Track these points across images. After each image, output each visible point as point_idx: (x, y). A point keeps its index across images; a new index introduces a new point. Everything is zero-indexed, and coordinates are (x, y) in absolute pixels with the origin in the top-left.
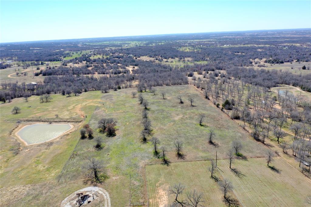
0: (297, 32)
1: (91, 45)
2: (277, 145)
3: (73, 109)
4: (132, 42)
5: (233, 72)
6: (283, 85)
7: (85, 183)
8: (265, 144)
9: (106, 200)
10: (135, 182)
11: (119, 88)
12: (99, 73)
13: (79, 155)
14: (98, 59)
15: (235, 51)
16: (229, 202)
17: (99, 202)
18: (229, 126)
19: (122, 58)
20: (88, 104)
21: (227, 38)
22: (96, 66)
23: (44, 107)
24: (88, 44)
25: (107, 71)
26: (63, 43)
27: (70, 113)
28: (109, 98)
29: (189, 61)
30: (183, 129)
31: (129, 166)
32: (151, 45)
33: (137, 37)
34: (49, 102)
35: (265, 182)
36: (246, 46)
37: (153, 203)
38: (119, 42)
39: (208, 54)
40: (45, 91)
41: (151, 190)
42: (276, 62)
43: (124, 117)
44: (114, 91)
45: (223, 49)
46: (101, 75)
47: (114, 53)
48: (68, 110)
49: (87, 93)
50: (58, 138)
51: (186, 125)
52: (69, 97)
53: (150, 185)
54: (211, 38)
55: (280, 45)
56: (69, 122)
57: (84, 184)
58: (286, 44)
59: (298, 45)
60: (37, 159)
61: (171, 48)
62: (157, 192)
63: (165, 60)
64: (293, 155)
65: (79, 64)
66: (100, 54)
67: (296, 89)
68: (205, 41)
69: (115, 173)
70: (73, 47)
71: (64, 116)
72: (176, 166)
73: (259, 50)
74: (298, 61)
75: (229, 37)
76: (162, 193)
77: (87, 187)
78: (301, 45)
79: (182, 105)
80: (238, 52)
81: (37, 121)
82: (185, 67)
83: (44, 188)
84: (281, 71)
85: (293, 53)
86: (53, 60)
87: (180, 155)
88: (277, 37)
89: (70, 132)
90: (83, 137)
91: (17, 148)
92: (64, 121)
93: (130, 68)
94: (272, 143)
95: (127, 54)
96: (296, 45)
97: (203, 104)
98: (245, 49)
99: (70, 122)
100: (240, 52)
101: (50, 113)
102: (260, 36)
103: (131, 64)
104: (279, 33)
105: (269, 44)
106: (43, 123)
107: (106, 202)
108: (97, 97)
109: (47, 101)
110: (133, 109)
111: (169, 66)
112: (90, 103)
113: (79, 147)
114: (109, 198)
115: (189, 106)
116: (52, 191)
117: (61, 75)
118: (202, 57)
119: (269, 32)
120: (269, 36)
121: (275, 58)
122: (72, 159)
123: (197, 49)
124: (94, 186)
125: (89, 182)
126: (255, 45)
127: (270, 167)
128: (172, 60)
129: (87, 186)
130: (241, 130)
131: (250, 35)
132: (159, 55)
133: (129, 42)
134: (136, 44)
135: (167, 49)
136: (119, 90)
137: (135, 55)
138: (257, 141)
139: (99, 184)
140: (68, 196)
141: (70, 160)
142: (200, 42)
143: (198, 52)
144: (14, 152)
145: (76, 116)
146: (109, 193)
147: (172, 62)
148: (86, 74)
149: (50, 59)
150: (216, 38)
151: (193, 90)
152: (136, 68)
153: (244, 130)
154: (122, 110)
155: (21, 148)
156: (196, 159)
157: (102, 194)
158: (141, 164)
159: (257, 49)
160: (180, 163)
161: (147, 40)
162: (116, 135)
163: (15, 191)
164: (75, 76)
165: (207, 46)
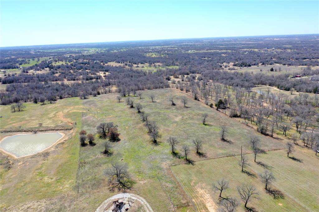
0: (251, 39)
1: (46, 52)
2: (285, 138)
3: (54, 117)
4: (90, 49)
5: (209, 75)
6: (260, 85)
7: (112, 190)
8: (274, 138)
9: (145, 206)
10: (167, 185)
11: (99, 94)
12: (68, 80)
13: (88, 163)
14: (61, 65)
15: (201, 56)
16: (272, 193)
17: (138, 208)
18: (231, 124)
19: (88, 64)
20: (70, 111)
21: (187, 45)
22: (63, 73)
23: (19, 116)
24: (41, 51)
25: (77, 77)
26: (12, 51)
27: (54, 121)
28: (92, 104)
29: (160, 66)
30: (190, 129)
31: (152, 168)
32: (112, 52)
33: (94, 44)
34: (22, 111)
35: (294, 171)
36: (209, 51)
37: (197, 203)
38: (76, 49)
39: (176, 59)
40: (12, 99)
41: (188, 190)
42: (244, 65)
43: (119, 122)
44: (94, 97)
45: (189, 54)
46: (72, 82)
47: (77, 60)
48: (50, 119)
49: (62, 100)
50: (52, 147)
51: (189, 125)
52: (43, 104)
53: (185, 185)
54: (171, 44)
55: (241, 51)
56: (57, 130)
57: (110, 191)
58: (246, 49)
59: (256, 50)
60: (38, 171)
61: (137, 54)
62: (196, 192)
63: (136, 65)
64: (304, 145)
65: (41, 71)
66: (62, 60)
67: (273, 89)
68: (168, 48)
69: (140, 177)
70: (24, 54)
71: (47, 125)
72: (201, 164)
73: (223, 55)
74: (263, 64)
75: (188, 43)
76: (201, 191)
77: (116, 194)
78: (259, 50)
79: (175, 107)
80: (205, 57)
81: (18, 131)
82: (158, 71)
83: (64, 201)
84: (252, 73)
85: (255, 57)
86: (7, 68)
87: (199, 154)
88: (234, 44)
89: (65, 141)
90: (83, 145)
91: (5, 162)
92: (51, 130)
93: (102, 74)
94: (279, 137)
95: (92, 60)
96: (255, 51)
97: (195, 105)
98: (210, 55)
99: (59, 130)
100: (206, 57)
101: (29, 122)
102: (218, 43)
103: (100, 69)
104: (234, 40)
105: (230, 50)
106: (26, 133)
107: (146, 208)
108: (77, 103)
109: (19, 110)
110: (124, 113)
111: (142, 71)
112: (71, 109)
113: (84, 155)
114: (146, 203)
115: (183, 107)
116: (75, 203)
117: (25, 82)
118: (172, 62)
119: (225, 39)
120: (226, 43)
121: (241, 62)
122: (83, 168)
123: (163, 54)
124: (123, 193)
125: (116, 190)
126: (218, 51)
127: (290, 158)
128: (142, 65)
129: (114, 193)
130: (245, 126)
131: (209, 42)
132: (127, 61)
133: (88, 49)
134: (95, 50)
135: (133, 55)
136: (99, 96)
137: (101, 61)
138: (265, 135)
139: (128, 190)
140: (99, 206)
141: (80, 168)
142: (163, 48)
143: (165, 58)
144: (5, 166)
145: (62, 124)
146: (144, 198)
147: (143, 67)
148: (53, 81)
149: (4, 66)
150: (176, 44)
151: (178, 93)
152: (107, 73)
153: (247, 126)
154: (114, 115)
155: (11, 162)
156: (218, 156)
157: (136, 200)
158: (164, 165)
159: (221, 54)
160: (204, 161)
161: (107, 47)
162: (120, 140)
163: (28, 208)
164: (43, 83)
165: (172, 52)
